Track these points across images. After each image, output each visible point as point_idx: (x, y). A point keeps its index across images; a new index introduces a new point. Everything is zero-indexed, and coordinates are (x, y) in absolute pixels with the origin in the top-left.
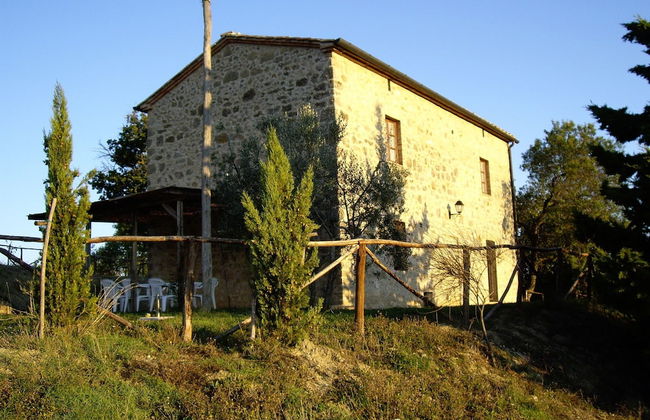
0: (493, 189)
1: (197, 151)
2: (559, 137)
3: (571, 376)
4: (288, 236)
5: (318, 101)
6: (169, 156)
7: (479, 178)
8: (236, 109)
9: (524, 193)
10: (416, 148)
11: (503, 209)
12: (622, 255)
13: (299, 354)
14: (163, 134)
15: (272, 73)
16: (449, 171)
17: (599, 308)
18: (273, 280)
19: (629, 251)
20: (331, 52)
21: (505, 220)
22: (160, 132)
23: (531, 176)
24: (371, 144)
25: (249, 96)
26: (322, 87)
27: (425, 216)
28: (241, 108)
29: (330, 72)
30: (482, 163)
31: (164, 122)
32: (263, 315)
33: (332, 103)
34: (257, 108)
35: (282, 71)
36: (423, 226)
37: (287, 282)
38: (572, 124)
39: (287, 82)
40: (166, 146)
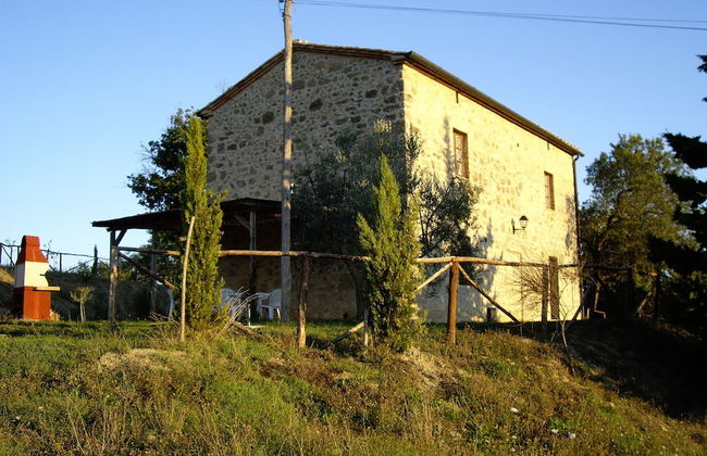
0: (557, 204)
1: (260, 160)
2: (626, 151)
3: (643, 388)
4: (399, 255)
5: (388, 114)
6: (230, 164)
7: (544, 192)
8: (302, 119)
9: (587, 207)
10: (482, 162)
11: (566, 225)
12: (693, 278)
13: (406, 359)
14: (225, 141)
15: (341, 83)
16: (514, 185)
17: (666, 327)
18: (385, 293)
19: (700, 274)
20: (401, 64)
21: (568, 236)
22: (222, 139)
23: (594, 191)
24: (439, 157)
25: (316, 105)
26: (392, 99)
27: (489, 230)
28: (307, 118)
29: (400, 85)
30: (547, 177)
31: (226, 129)
32: (376, 325)
33: (402, 116)
34: (324, 118)
35: (352, 82)
36: (487, 240)
37: (399, 294)
38: (639, 138)
39: (355, 93)
40: (227, 153)
